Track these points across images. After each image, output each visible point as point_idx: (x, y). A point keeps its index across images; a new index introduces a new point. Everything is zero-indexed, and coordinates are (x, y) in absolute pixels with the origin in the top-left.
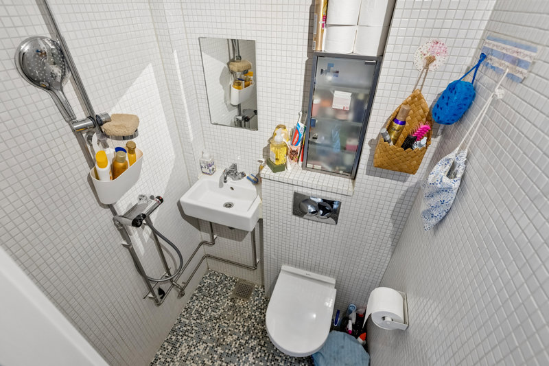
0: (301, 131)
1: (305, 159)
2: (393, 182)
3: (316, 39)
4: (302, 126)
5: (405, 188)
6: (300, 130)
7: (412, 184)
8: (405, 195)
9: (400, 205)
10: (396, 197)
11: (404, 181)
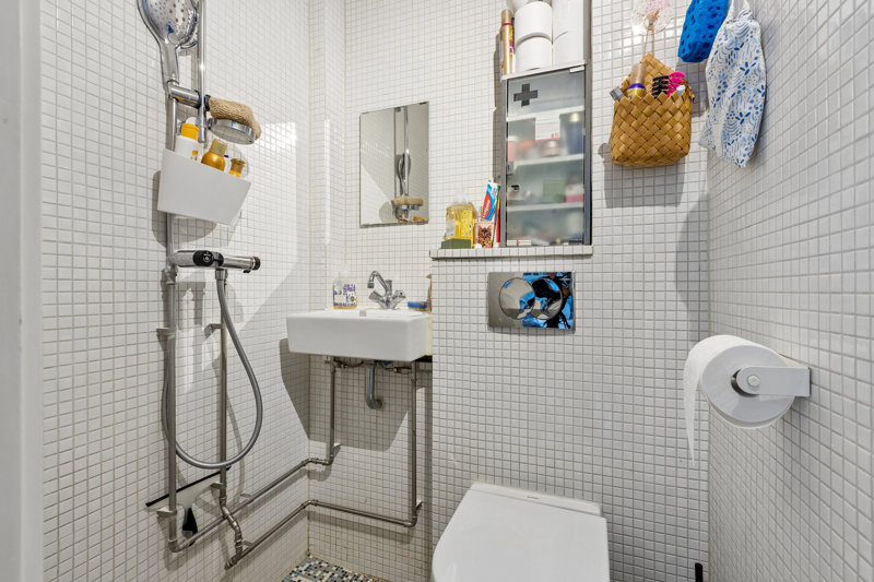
0: (494, 196)
1: (503, 237)
2: (659, 209)
3: (504, 66)
4: (494, 186)
5: (683, 217)
6: (491, 193)
7: (692, 205)
8: (686, 232)
9: (683, 256)
10: (673, 238)
11: (676, 204)
